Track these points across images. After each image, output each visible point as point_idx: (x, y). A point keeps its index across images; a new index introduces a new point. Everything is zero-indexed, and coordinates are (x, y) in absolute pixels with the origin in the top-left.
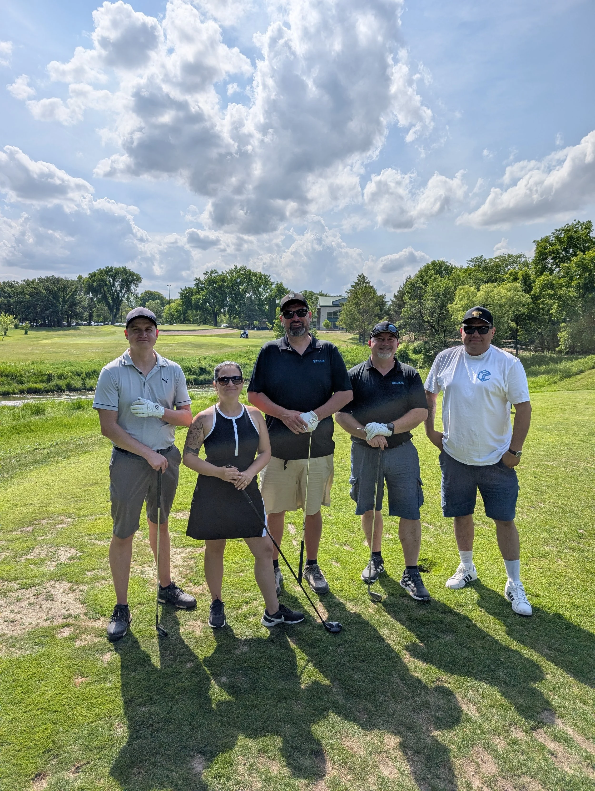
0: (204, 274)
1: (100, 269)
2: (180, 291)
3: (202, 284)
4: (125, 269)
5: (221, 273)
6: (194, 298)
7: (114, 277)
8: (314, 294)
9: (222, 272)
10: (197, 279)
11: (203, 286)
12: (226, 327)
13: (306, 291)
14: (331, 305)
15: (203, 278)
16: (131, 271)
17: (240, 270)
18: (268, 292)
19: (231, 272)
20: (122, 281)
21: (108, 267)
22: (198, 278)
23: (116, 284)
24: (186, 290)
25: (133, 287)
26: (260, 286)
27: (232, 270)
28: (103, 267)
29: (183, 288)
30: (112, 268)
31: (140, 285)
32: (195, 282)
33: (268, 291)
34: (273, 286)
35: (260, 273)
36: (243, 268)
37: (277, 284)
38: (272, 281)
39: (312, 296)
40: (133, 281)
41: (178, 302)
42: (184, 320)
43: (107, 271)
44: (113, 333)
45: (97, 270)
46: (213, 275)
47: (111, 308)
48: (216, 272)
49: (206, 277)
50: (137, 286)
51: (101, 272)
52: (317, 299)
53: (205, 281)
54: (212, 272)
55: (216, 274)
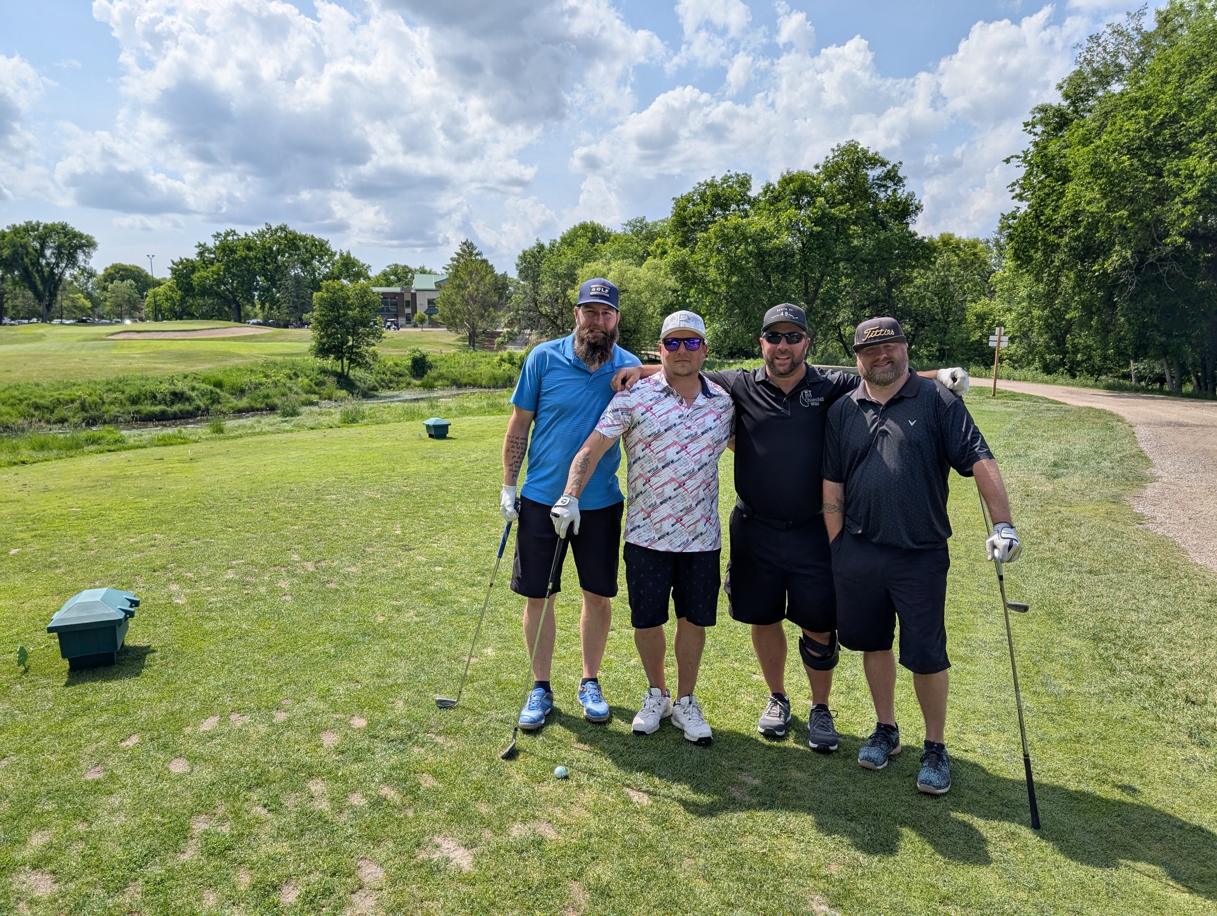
0: (214, 236)
1: (14, 226)
2: (171, 265)
3: (211, 253)
4: (64, 227)
5: (244, 236)
6: (195, 277)
7: (43, 240)
8: (410, 271)
9: (246, 235)
10: (200, 245)
11: (213, 256)
12: (259, 324)
13: (396, 266)
14: (434, 287)
15: (211, 243)
16: (77, 230)
17: (276, 231)
18: (326, 267)
19: (262, 235)
20: (59, 247)
21: (31, 222)
22: (202, 243)
23: (48, 253)
24: (181, 263)
25: (81, 256)
26: (313, 258)
27: (263, 231)
28: (20, 222)
29: (177, 260)
30: (38, 224)
31: (94, 254)
32: (197, 250)
33: (329, 265)
34: (337, 257)
35: (312, 237)
36: (283, 229)
37: (341, 255)
38: (333, 250)
39: (406, 273)
40: (81, 246)
41: (169, 284)
42: (182, 313)
43: (29, 229)
44: (40, 338)
45: (8, 227)
46: (230, 238)
47: (39, 296)
48: (235, 234)
49: (218, 243)
50: (88, 255)
51: (16, 230)
52: (413, 278)
53: (217, 248)
54: (227, 234)
55: (235, 237)
